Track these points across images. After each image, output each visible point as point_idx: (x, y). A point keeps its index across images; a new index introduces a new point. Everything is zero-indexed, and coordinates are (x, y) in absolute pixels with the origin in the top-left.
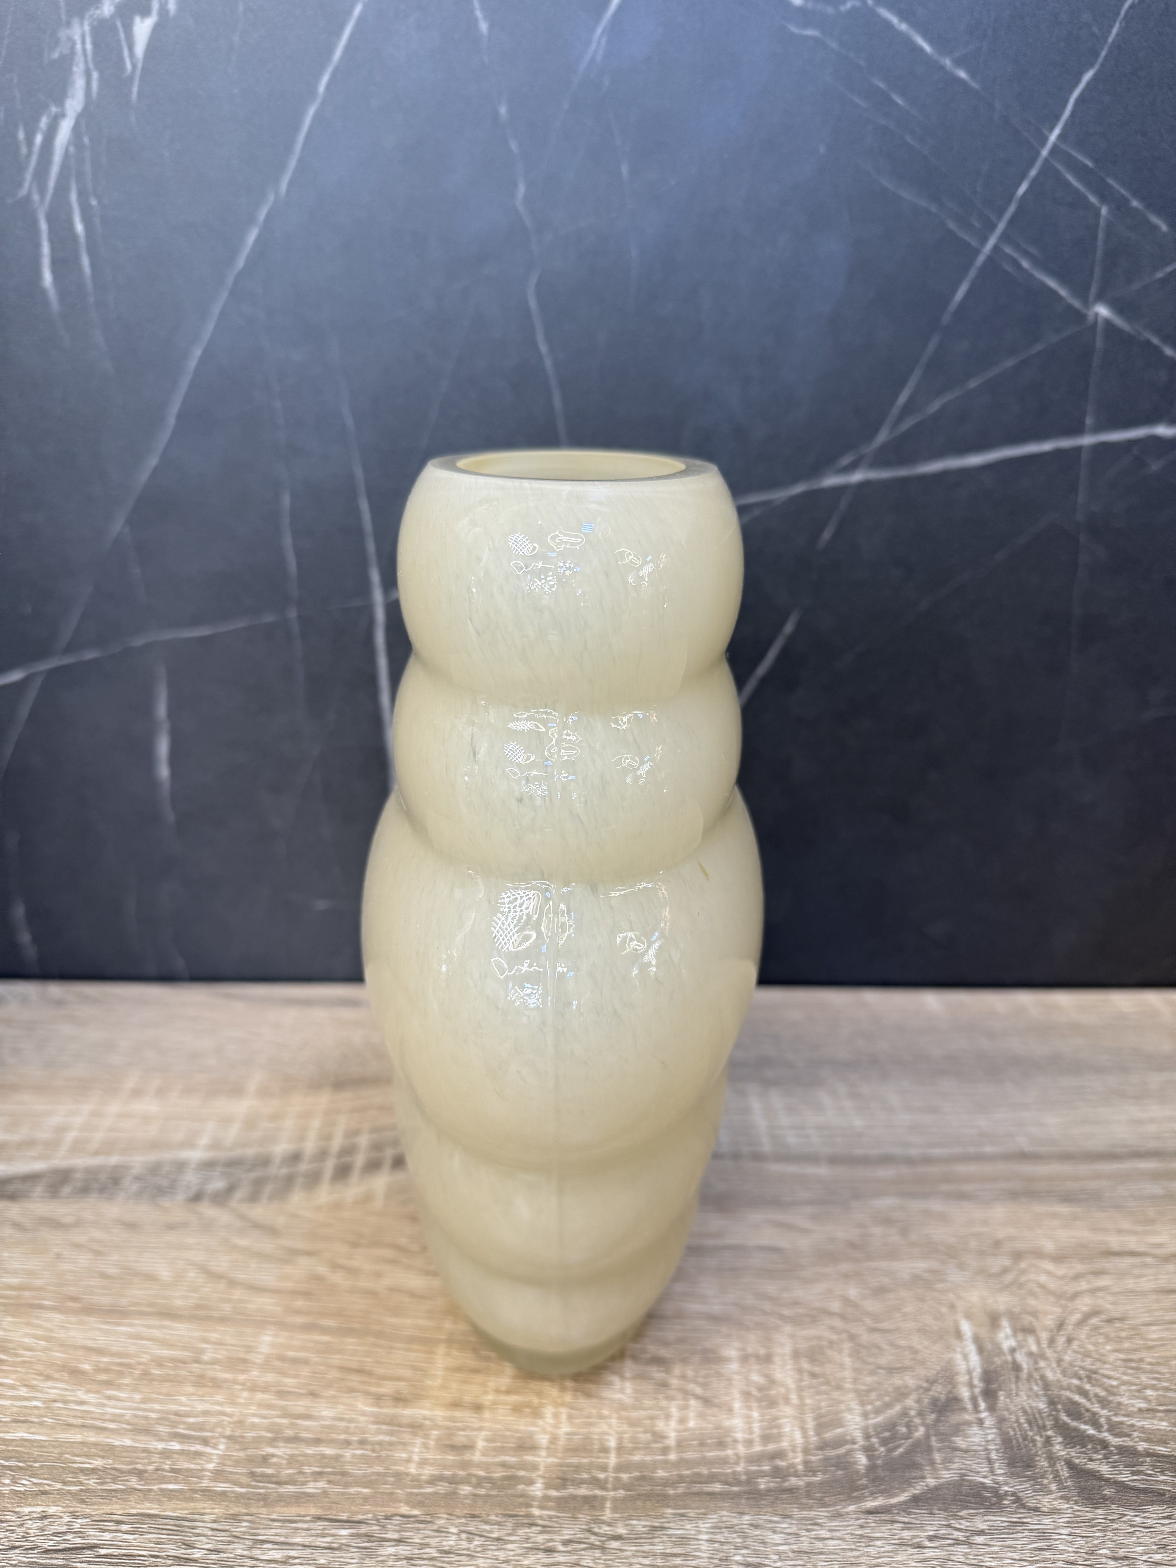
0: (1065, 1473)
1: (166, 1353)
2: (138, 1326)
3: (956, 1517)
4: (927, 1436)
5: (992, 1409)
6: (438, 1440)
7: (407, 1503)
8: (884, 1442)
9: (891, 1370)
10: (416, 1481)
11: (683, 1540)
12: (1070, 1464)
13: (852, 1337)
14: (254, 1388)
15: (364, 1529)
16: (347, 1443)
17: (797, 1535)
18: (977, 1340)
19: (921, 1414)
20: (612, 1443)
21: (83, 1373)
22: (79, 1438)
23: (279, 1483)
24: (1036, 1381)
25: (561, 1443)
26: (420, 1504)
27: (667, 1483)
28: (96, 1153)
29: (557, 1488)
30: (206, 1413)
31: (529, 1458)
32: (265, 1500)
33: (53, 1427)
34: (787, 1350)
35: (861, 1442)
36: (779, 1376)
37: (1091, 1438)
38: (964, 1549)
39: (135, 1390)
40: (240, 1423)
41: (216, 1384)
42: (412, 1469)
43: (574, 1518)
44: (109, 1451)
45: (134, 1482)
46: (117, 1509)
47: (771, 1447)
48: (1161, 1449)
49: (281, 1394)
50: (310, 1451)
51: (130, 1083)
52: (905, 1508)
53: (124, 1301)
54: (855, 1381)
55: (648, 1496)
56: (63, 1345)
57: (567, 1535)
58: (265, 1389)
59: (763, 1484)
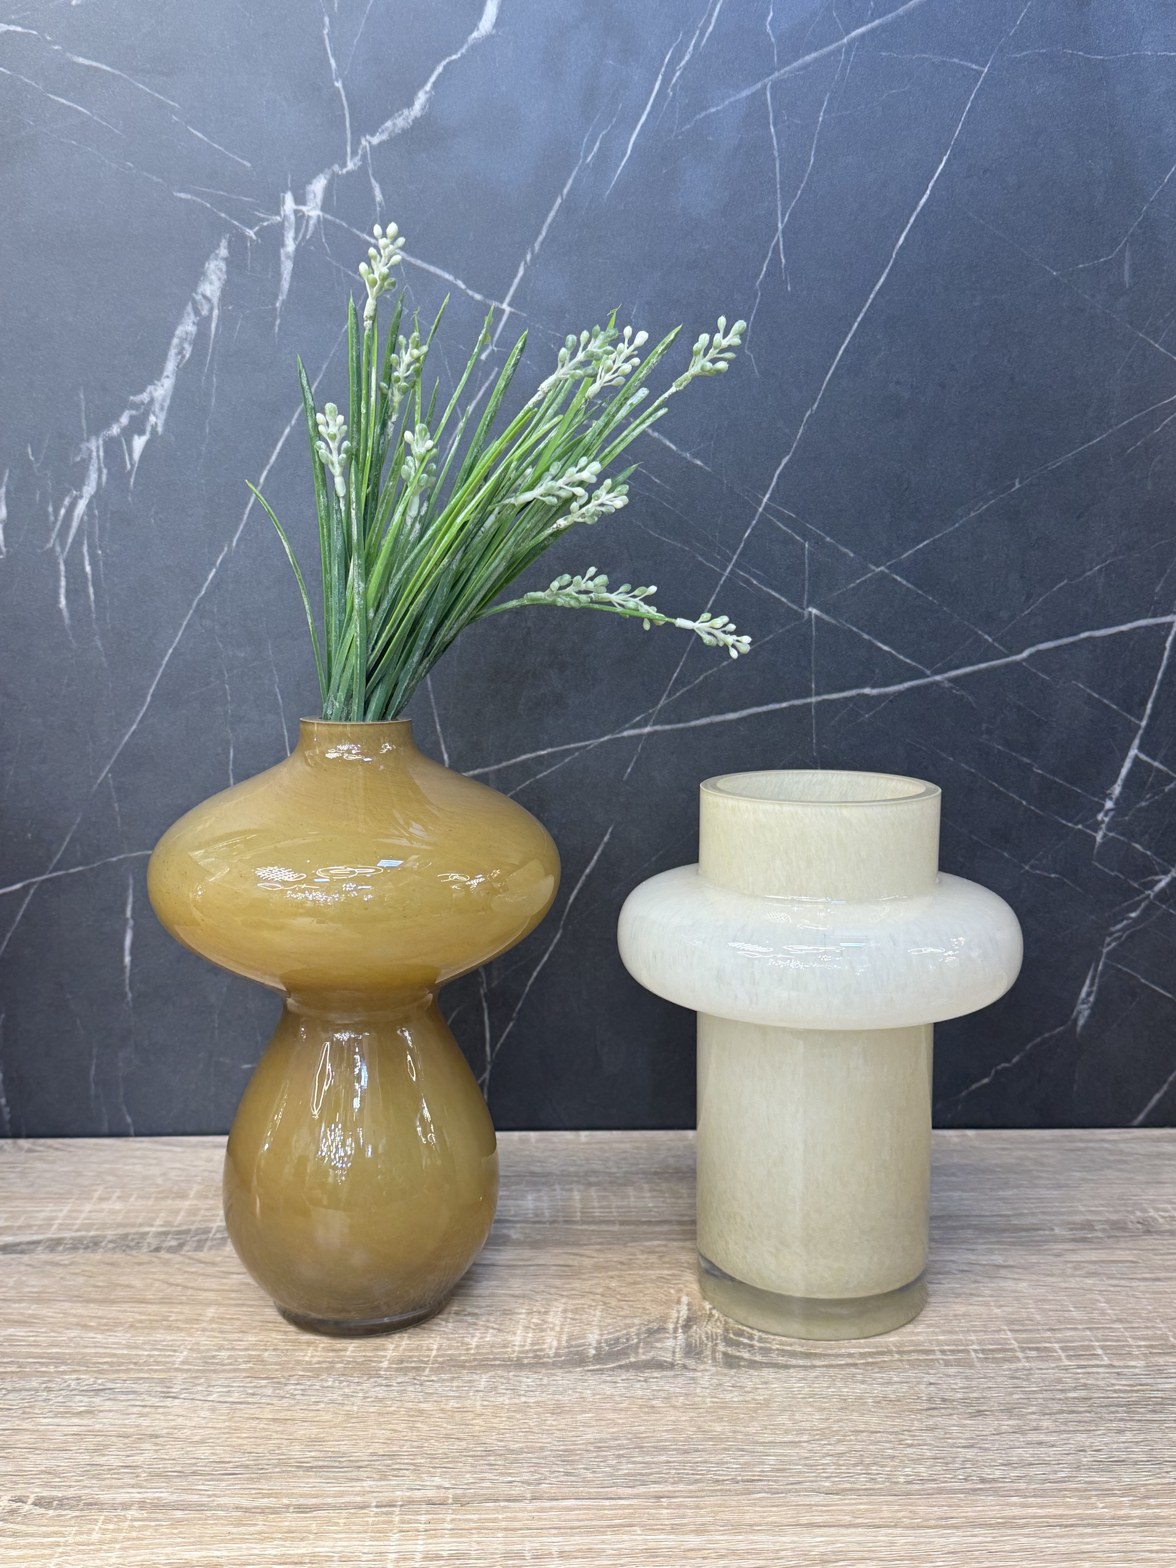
0: (719, 1356)
1: (144, 1317)
2: (125, 1306)
3: (642, 1372)
4: (638, 1343)
5: (684, 1332)
6: (324, 1347)
7: (303, 1371)
8: (608, 1345)
9: (625, 1317)
10: (309, 1363)
11: (470, 1381)
12: (725, 1354)
13: (605, 1303)
14: (204, 1330)
15: (275, 1380)
16: (266, 1350)
17: (541, 1379)
18: (689, 1304)
19: (638, 1335)
20: (435, 1347)
21: (91, 1326)
22: (93, 1351)
23: (224, 1365)
24: (721, 1322)
25: (401, 1348)
26: (309, 1371)
27: (466, 1361)
28: (78, 1230)
29: (397, 1364)
30: (174, 1340)
31: (382, 1353)
32: (215, 1371)
33: (75, 1347)
34: (560, 1309)
35: (594, 1344)
36: (550, 1320)
37: (745, 1344)
38: (643, 1383)
39: (127, 1332)
40: (197, 1344)
41: (179, 1329)
42: (307, 1359)
43: (406, 1375)
44: (114, 1355)
45: (132, 1366)
46: (124, 1376)
47: (536, 1347)
48: (788, 1348)
49: (222, 1332)
50: (243, 1353)
51: (97, 1195)
52: (613, 1369)
53: (112, 1297)
54: (600, 1321)
55: (453, 1366)
56: (75, 1316)
57: (399, 1380)
58: (213, 1330)
59: (526, 1361)
